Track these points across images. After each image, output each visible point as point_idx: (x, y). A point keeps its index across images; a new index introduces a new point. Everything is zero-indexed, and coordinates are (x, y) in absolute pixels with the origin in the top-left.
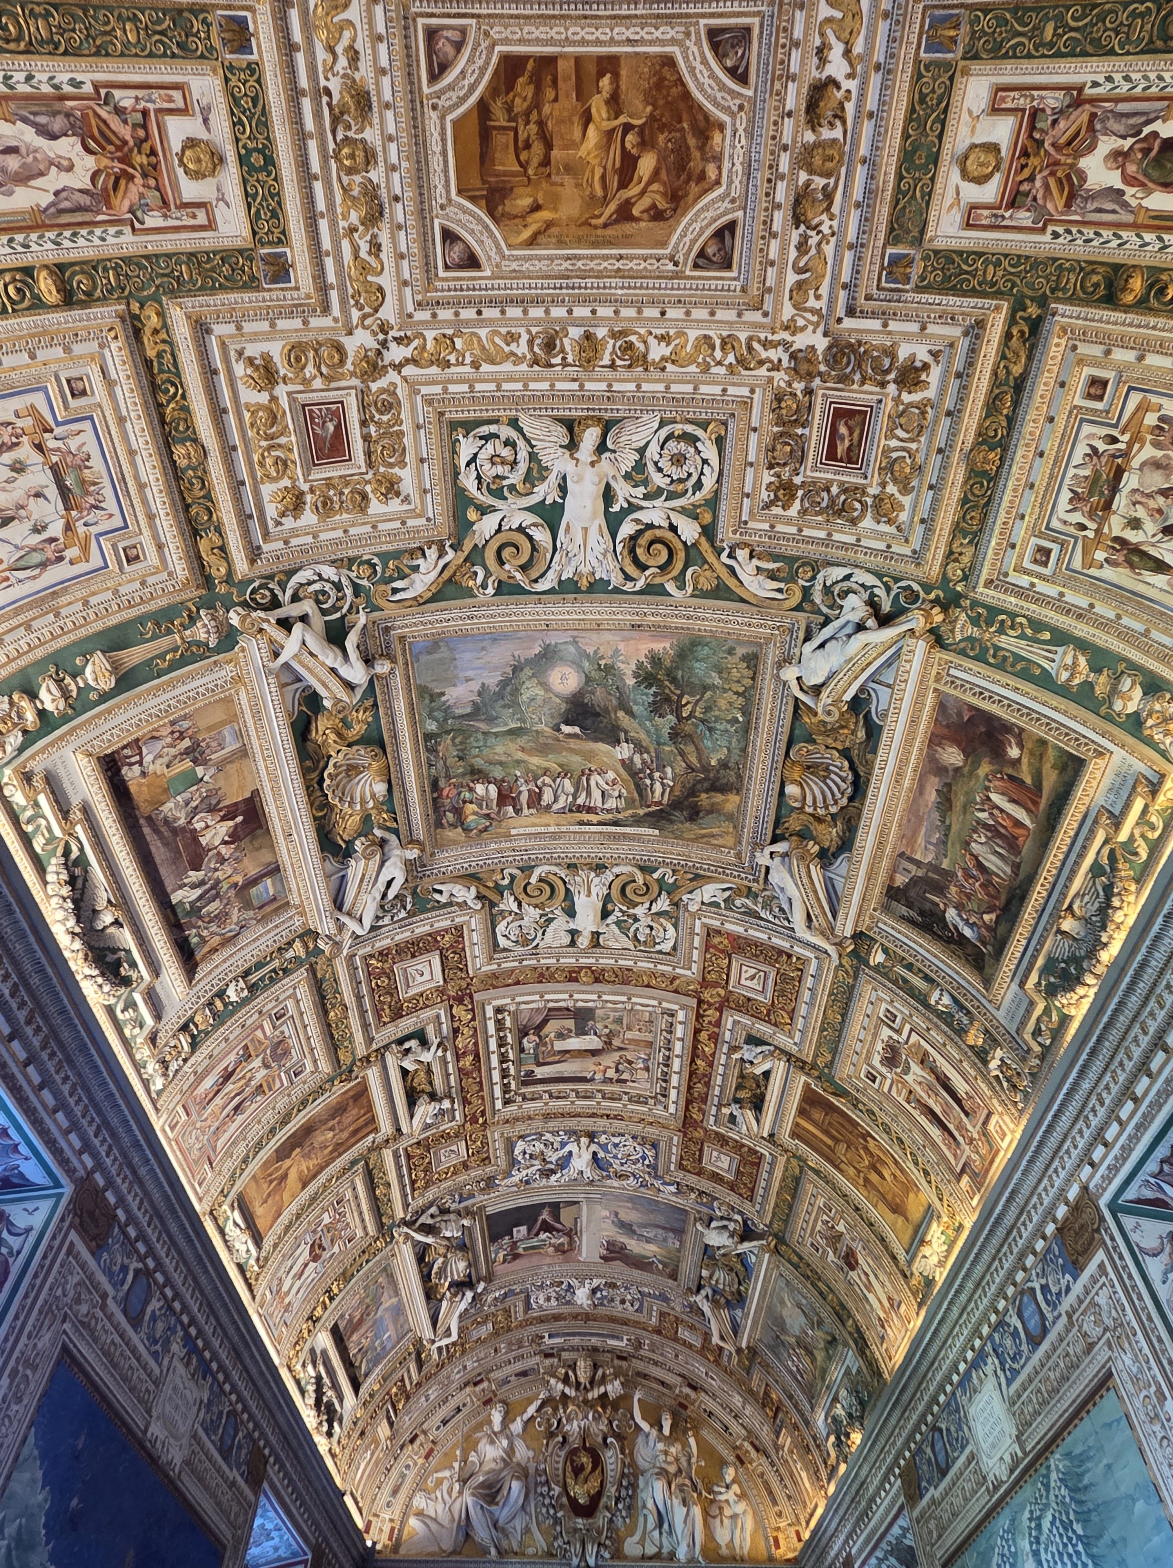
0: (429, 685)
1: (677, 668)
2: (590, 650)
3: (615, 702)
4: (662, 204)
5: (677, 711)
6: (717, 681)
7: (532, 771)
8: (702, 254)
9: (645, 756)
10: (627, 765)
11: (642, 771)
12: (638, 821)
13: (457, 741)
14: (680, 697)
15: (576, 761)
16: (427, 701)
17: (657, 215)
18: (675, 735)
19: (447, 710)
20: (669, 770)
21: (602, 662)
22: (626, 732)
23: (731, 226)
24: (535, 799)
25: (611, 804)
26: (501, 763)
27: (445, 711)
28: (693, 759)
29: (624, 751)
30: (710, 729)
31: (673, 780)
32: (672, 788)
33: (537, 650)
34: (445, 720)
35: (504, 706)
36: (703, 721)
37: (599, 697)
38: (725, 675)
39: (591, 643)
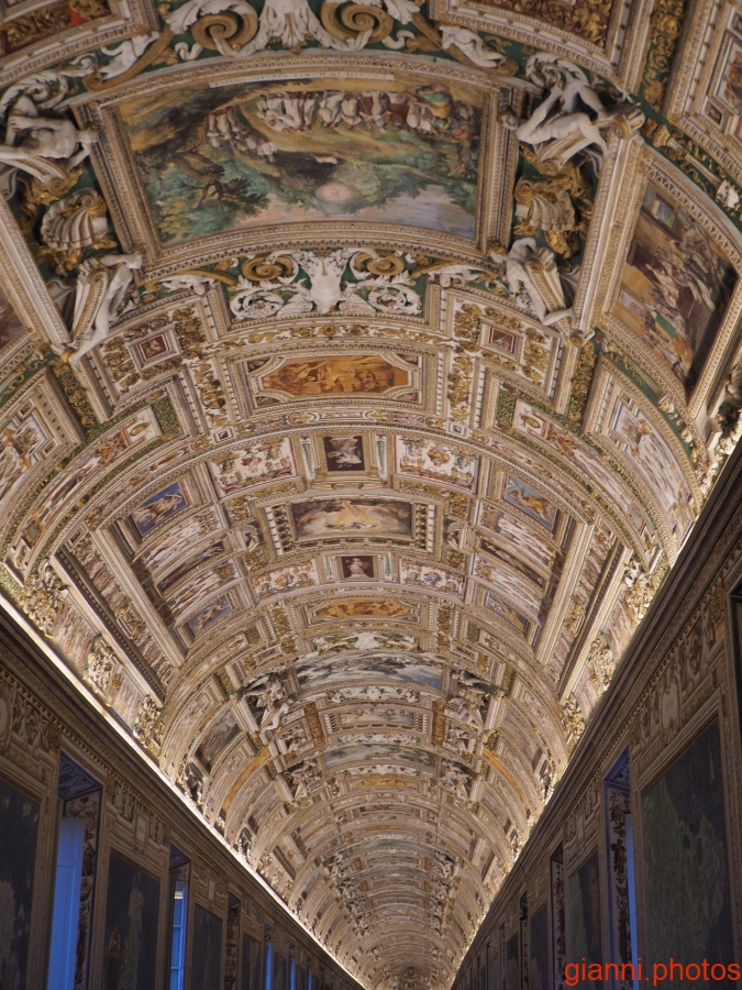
0: (463, 212)
1: (230, 212)
2: (311, 210)
3: (284, 182)
4: (293, 368)
5: (220, 188)
6: (191, 216)
7: (367, 130)
8: (266, 361)
9: (244, 149)
10: (260, 138)
11: (246, 136)
12: (238, 90)
13: (444, 169)
14: (221, 196)
15: (318, 135)
16: (468, 204)
17: (295, 366)
18: (219, 171)
19: (451, 191)
20: (215, 144)
21: (300, 203)
22: (268, 162)
23: (250, 370)
24: (364, 105)
25: (273, 104)
26: (401, 141)
27: (453, 192)
28: (192, 160)
29: (266, 149)
30: (184, 185)
31: (208, 139)
32: (207, 130)
33: (362, 211)
34: (454, 187)
35: (394, 181)
36: (194, 188)
37: (300, 184)
38: (185, 222)
39: (313, 214)
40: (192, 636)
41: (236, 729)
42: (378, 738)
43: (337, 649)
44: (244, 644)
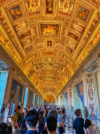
40: (27, 52)
41: (35, 71)
42: (50, 75)
43: (46, 61)
44: (35, 57)
